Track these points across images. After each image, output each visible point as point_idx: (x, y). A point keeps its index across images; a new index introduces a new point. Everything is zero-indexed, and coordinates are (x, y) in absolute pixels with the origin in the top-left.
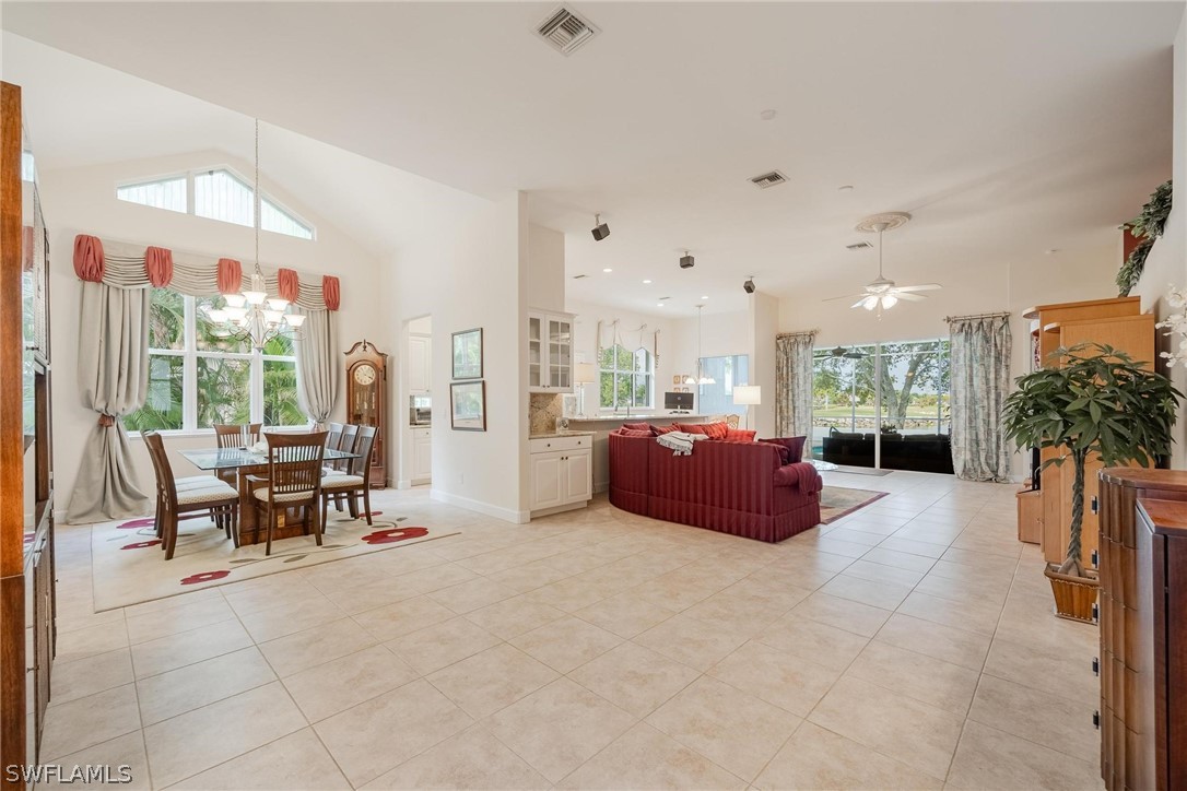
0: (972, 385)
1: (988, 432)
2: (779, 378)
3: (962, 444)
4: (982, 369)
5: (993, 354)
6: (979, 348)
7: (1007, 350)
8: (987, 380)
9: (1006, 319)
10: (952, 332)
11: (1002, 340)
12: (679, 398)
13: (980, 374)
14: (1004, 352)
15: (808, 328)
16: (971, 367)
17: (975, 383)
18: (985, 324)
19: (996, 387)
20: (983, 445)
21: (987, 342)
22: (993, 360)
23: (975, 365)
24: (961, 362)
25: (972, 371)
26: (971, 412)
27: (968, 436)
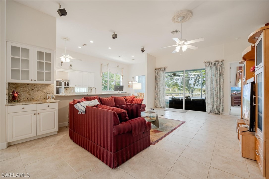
0: (212, 83)
1: (217, 99)
2: (156, 82)
3: (209, 102)
4: (215, 78)
5: (218, 73)
6: (214, 71)
7: (223, 72)
8: (217, 82)
9: (222, 62)
10: (206, 66)
11: (221, 69)
12: (119, 87)
13: (215, 80)
14: (222, 72)
15: (164, 66)
16: (212, 77)
17: (213, 83)
18: (216, 64)
19: (220, 84)
20: (215, 103)
21: (217, 69)
22: (219, 75)
23: (213, 77)
24: (209, 76)
25: (212, 79)
26: (212, 92)
27: (211, 100)
